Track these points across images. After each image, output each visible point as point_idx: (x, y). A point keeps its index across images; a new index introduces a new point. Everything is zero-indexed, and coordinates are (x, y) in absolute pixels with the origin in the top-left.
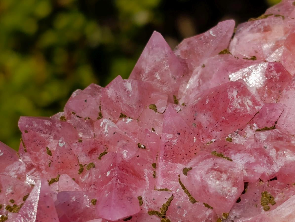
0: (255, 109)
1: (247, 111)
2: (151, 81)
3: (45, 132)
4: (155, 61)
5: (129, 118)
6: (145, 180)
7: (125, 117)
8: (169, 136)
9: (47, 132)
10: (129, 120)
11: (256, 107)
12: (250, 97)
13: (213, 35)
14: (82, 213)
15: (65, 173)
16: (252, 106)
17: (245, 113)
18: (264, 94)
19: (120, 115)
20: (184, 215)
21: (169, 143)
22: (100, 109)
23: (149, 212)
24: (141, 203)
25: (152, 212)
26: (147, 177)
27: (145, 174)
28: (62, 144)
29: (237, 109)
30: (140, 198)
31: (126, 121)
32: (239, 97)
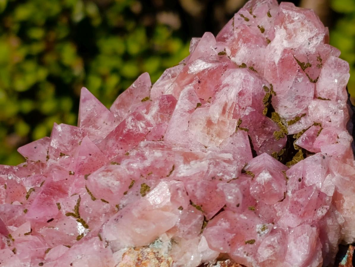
0: (147, 129)
1: (139, 131)
2: (87, 127)
3: (4, 173)
4: (87, 111)
5: (67, 155)
6: (68, 194)
7: (64, 155)
8: (84, 157)
9: (5, 173)
10: (67, 157)
11: (149, 128)
12: (144, 122)
13: (135, 87)
14: (16, 220)
15: (17, 200)
16: (145, 127)
17: (137, 132)
18: (158, 119)
19: (60, 154)
20: (90, 213)
21: (82, 163)
22: (48, 154)
23: (66, 214)
24: (60, 208)
25: (69, 214)
26: (70, 192)
27: (69, 190)
28: (11, 177)
29: (130, 130)
30: (58, 204)
31: (64, 158)
32: (132, 121)
